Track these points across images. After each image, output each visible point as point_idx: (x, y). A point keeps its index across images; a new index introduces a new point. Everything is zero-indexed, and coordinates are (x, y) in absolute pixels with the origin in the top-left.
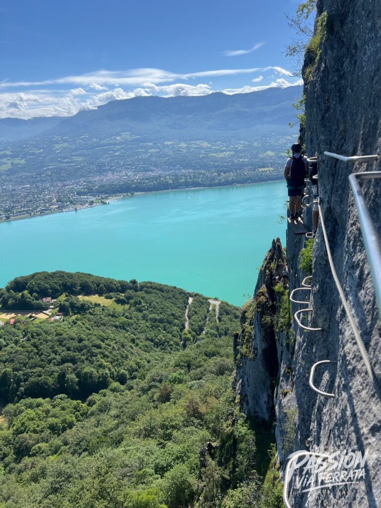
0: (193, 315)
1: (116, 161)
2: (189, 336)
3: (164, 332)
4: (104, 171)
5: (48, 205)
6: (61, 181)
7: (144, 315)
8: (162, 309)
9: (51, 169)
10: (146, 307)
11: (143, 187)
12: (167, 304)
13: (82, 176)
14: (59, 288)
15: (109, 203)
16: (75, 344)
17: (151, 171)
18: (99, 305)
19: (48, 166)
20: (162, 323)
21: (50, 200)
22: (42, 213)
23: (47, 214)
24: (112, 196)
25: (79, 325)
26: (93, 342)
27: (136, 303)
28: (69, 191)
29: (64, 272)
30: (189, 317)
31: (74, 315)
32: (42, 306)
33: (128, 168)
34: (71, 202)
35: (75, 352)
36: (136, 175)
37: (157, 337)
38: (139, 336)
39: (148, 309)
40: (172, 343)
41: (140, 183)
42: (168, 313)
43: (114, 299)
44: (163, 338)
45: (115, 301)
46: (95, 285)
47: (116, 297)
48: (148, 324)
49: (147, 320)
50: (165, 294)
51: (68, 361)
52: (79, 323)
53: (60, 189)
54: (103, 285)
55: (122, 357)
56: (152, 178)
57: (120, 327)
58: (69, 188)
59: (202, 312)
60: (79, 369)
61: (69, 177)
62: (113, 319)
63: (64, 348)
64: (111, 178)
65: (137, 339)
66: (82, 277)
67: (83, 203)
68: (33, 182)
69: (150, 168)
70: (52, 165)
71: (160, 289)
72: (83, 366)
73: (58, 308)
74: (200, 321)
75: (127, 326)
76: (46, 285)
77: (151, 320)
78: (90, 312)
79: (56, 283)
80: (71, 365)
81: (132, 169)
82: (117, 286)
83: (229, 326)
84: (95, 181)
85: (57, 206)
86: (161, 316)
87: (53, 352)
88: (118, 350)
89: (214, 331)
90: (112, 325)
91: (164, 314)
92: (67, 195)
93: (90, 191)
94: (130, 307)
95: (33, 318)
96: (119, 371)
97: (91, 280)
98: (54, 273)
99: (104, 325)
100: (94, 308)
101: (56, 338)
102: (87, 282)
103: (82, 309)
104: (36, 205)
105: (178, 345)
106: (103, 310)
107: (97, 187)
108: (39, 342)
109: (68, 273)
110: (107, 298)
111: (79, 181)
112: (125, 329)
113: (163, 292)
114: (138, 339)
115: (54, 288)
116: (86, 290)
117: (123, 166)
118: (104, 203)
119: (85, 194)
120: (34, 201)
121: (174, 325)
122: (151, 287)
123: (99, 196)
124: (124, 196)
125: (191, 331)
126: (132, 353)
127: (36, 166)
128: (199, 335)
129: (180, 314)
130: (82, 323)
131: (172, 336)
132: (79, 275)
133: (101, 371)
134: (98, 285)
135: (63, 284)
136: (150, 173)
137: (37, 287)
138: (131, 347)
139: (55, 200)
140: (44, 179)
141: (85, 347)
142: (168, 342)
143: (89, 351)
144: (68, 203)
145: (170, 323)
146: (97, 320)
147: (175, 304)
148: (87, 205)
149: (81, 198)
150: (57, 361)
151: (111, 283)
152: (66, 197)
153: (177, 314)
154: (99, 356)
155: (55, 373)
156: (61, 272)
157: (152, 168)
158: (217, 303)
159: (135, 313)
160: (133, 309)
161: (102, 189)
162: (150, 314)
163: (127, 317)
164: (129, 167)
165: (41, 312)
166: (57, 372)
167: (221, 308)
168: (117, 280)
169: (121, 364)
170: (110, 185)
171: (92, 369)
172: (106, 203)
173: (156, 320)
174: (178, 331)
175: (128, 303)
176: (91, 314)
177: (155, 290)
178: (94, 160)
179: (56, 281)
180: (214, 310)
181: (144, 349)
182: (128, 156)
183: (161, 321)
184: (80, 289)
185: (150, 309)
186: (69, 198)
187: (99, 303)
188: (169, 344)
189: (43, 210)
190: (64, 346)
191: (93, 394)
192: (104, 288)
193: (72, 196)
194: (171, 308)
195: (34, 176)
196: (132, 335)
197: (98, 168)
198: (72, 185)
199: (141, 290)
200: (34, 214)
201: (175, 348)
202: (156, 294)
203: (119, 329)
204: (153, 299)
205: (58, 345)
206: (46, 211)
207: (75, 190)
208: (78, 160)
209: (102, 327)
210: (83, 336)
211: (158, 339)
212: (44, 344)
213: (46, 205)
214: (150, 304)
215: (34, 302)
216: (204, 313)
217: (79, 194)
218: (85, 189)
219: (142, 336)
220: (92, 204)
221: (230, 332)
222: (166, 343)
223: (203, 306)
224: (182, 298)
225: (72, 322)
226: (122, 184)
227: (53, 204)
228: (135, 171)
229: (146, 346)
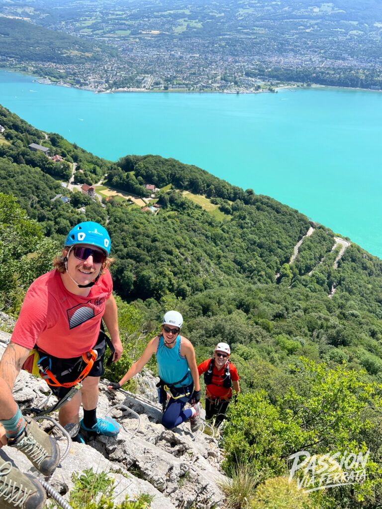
0: (305, 250)
1: (304, 39)
2: (288, 272)
3: (259, 259)
4: (285, 51)
5: (210, 82)
6: (233, 55)
7: (244, 233)
8: (268, 232)
9: (226, 39)
10: (250, 225)
11: (325, 78)
12: (277, 228)
13: (258, 53)
14: (166, 178)
15: (277, 92)
16: (148, 242)
17: (344, 59)
18: (201, 208)
19: (225, 35)
20: (260, 248)
21: (216, 75)
22: (202, 89)
23: (207, 92)
24: (283, 84)
25: (168, 223)
26: (166, 246)
27: (240, 217)
28: (238, 69)
29: (177, 162)
30: (300, 251)
31: (172, 211)
32: (143, 192)
33: (316, 52)
34: (236, 83)
35: (144, 250)
36: (322, 62)
37: (248, 261)
38: (227, 254)
39: (251, 228)
40: (263, 273)
41: (322, 73)
42: (273, 238)
43: (219, 206)
44: (255, 266)
45: (219, 208)
46: (205, 184)
47: (222, 204)
48: (243, 244)
49: (244, 240)
50: (279, 216)
51: (131, 257)
52: (169, 221)
53: (229, 65)
54: (213, 187)
55: (192, 271)
56: (341, 69)
57: (211, 238)
58: (239, 66)
59: (320, 249)
60: (139, 269)
61: (243, 52)
62: (208, 227)
63: (135, 243)
64: (290, 61)
65: (223, 256)
66: (194, 172)
67: (248, 86)
68: (204, 52)
69: (343, 55)
70: (229, 35)
71: (276, 209)
72: (145, 267)
73: (158, 199)
74: (311, 259)
75: (219, 239)
76: (153, 171)
77: (249, 240)
78: (188, 213)
79: (164, 171)
80: (134, 262)
81: (320, 53)
82: (229, 191)
83: (346, 276)
84: (270, 62)
85: (219, 85)
86: (263, 240)
87: (123, 243)
88: (191, 262)
89: (323, 277)
90: (203, 234)
91: (268, 239)
92: (234, 74)
93: (261, 74)
94: (232, 220)
95: (130, 202)
96: (180, 285)
97: (202, 178)
98: (167, 160)
99: (195, 231)
100: (194, 209)
101: (131, 230)
102: (197, 178)
103: (181, 206)
104: (198, 79)
105: (270, 278)
106: (203, 214)
107: (270, 70)
108: (114, 229)
109: (182, 164)
110: (213, 202)
111: (253, 59)
112: (215, 243)
113: (278, 212)
114: (225, 257)
115: (161, 176)
116: (194, 187)
117: (310, 47)
118: (271, 91)
119: (255, 75)
120: (198, 74)
121: (275, 255)
122: (267, 204)
123: (269, 81)
124: (298, 86)
125: (295, 267)
126: (207, 271)
127: (212, 33)
128: (301, 274)
129: (288, 244)
130: (172, 222)
131: (268, 266)
132: (193, 169)
133: (159, 279)
134: (208, 186)
135: (171, 174)
136: (341, 61)
137: (144, 170)
138: (209, 264)
139: (220, 77)
140: (216, 50)
141: (156, 249)
142: (259, 271)
143: (157, 254)
144: (233, 83)
145: (271, 251)
146: (189, 223)
147: (287, 231)
148: (252, 89)
149: (248, 80)
150: (122, 254)
151: (223, 187)
152: (233, 75)
153: (284, 244)
154: (166, 263)
155: (115, 266)
156: (175, 160)
157: (346, 56)
158: (346, 244)
159: (234, 227)
160: (234, 222)
161: (275, 73)
162: (251, 234)
163: (223, 230)
164: (317, 50)
165: (141, 198)
166: (118, 265)
167: (348, 251)
168: (232, 185)
169: (188, 278)
170: (285, 70)
171: (151, 274)
172: (274, 91)
173: (255, 243)
174: (277, 263)
175: (232, 215)
176: (189, 215)
177: (268, 208)
178: (278, 34)
179: (164, 168)
180: (337, 252)
181: (225, 270)
182: (321, 35)
183: (260, 246)
184: (188, 185)
185: (253, 229)
186: (235, 77)
187: (201, 205)
188: (260, 274)
189: (204, 86)
190: (135, 241)
191: (138, 299)
192: (214, 191)
193: (239, 76)
194: (279, 234)
195: (206, 45)
196: (220, 251)
197: (280, 46)
198: (244, 62)
199: (254, 204)
200: (193, 89)
201: (265, 280)
202: (269, 213)
203: (210, 241)
204: (261, 217)
205: (130, 238)
206: (206, 88)
207: (245, 69)
208: (260, 32)
209: (192, 233)
210: (159, 237)
211: (248, 265)
212: (119, 233)
213: (208, 82)
214: (255, 223)
215: (136, 186)
216: (320, 252)
217: (248, 74)
218: (256, 69)
219: (231, 256)
220: (258, 90)
221: (344, 283)
222: (256, 272)
223: (324, 243)
224: (299, 226)
225: (163, 218)
226: (300, 71)
227: (215, 82)
228: (323, 57)
229: (229, 268)
